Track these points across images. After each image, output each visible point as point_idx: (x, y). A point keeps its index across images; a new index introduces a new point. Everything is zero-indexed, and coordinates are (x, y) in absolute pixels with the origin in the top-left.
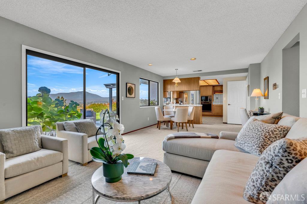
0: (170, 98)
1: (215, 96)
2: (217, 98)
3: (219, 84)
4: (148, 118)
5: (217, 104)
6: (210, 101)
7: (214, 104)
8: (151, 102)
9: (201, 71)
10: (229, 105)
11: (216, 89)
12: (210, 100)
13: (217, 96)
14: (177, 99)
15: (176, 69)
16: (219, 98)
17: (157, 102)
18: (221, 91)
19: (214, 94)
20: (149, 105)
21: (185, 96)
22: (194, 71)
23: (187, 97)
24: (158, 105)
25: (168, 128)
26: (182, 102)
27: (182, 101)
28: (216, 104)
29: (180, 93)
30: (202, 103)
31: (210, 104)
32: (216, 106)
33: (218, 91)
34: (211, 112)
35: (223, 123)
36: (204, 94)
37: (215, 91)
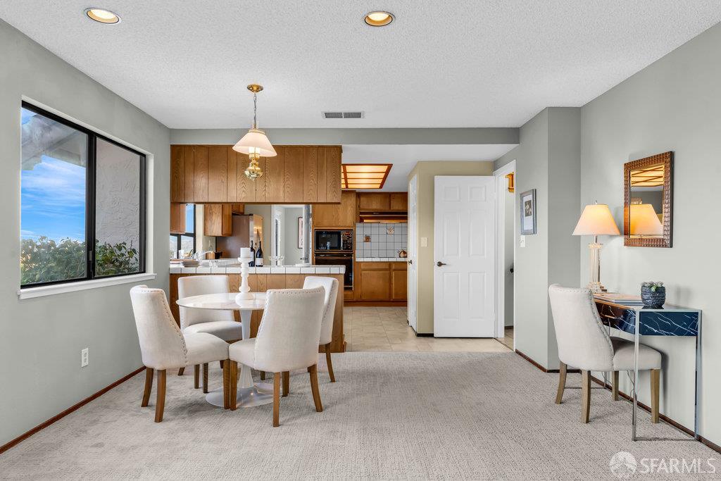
0: (194, 235)
1: (361, 232)
2: (368, 239)
3: (381, 187)
4: (85, 351)
5: (369, 260)
6: (347, 248)
7: (361, 260)
8: (99, 257)
9: (358, 115)
10: (440, 264)
12: (349, 246)
13: (367, 232)
14: (219, 241)
15: (250, 88)
16: (373, 238)
17: (137, 256)
20: (91, 275)
21: (255, 228)
22: (328, 115)
23: (261, 232)
24: (143, 269)
25: (208, 397)
26: (260, 254)
27: (260, 251)
28: (366, 260)
29: (233, 214)
30: (319, 258)
31: (349, 258)
32: (366, 268)
33: (372, 213)
34: (351, 288)
35: (419, 335)
36: (327, 224)
37: (361, 213)
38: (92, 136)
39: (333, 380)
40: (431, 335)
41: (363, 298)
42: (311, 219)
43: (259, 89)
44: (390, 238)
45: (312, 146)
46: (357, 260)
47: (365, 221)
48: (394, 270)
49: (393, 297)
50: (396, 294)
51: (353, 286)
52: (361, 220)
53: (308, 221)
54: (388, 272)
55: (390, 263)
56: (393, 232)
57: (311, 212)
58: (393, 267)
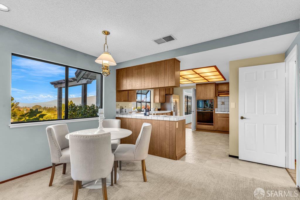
0: (150, 103)
1: (220, 100)
3: (225, 80)
5: (222, 113)
7: (218, 113)
10: (242, 118)
11: (221, 89)
12: (212, 107)
13: (223, 100)
15: (104, 33)
16: (226, 103)
18: (227, 93)
19: (218, 97)
21: (174, 99)
22: (158, 42)
28: (220, 113)
29: (166, 95)
31: (211, 112)
32: (220, 116)
33: (224, 92)
34: (213, 125)
35: (230, 156)
36: (202, 97)
37: (219, 92)
38: (67, 67)
39: (145, 180)
40: (237, 157)
41: (219, 130)
43: (108, 33)
45: (162, 61)
46: (216, 112)
47: (220, 95)
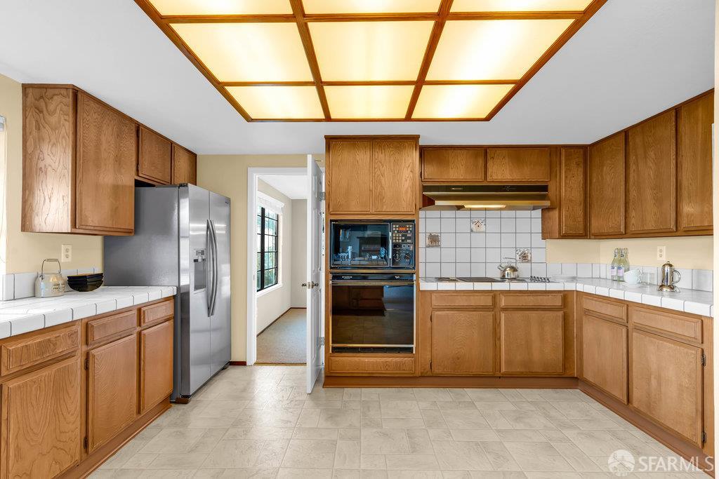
2: (434, 241)
7: (428, 286)
16: (445, 240)
29: (138, 184)
30: (340, 283)
33: (448, 188)
34: (412, 348)
36: (358, 205)
41: (437, 370)
42: (323, 203)
44: (478, 240)
46: (422, 286)
47: (438, 203)
48: (505, 309)
49: (503, 370)
50: (509, 363)
51: (414, 346)
52: (428, 202)
53: (317, 207)
54: (491, 313)
55: (494, 294)
56: (483, 228)
57: (324, 190)
58: (503, 302)
